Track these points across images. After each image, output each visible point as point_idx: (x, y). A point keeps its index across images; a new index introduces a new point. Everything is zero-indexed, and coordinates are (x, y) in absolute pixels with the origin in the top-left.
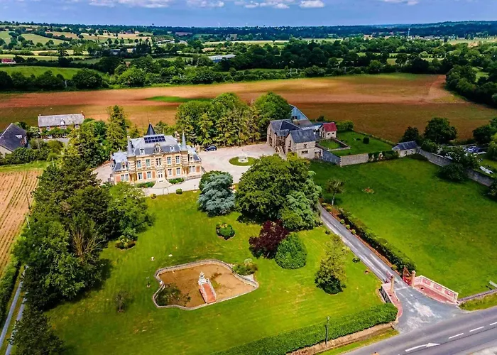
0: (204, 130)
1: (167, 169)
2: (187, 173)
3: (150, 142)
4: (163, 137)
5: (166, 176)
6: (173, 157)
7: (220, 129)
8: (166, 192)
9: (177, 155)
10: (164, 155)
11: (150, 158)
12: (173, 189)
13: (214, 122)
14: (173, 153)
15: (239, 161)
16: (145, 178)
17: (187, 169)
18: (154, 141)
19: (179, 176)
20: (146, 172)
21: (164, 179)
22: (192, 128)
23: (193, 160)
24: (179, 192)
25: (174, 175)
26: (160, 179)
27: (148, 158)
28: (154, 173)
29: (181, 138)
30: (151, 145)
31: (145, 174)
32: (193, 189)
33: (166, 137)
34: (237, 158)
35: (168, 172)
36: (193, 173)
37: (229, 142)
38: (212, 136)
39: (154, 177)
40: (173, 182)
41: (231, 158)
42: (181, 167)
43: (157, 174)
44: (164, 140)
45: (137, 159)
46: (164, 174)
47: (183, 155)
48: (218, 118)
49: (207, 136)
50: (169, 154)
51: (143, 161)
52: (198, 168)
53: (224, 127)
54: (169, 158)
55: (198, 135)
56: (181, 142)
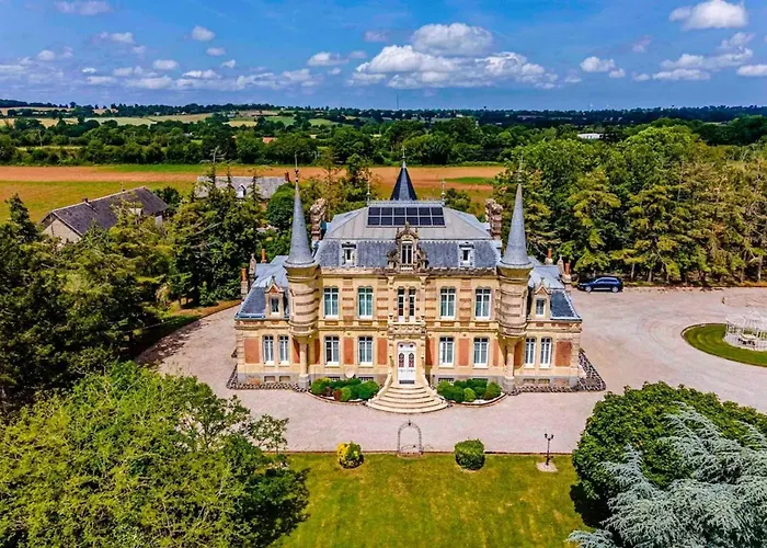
0: (586, 222)
1: (436, 336)
2: (517, 364)
3: (387, 222)
4: (438, 211)
5: (429, 362)
6: (464, 292)
7: (644, 221)
8: (409, 442)
9: (484, 283)
10: (432, 276)
11: (374, 283)
12: (449, 428)
13: (624, 199)
14: (468, 275)
15: (731, 339)
16: (349, 360)
17: (516, 348)
18: (399, 222)
19: (483, 369)
20: (355, 335)
21: (416, 373)
22: (545, 210)
23: (546, 314)
24: (472, 458)
25: (463, 362)
26: (406, 373)
27: (364, 283)
28: (383, 345)
29: (507, 222)
30: (387, 234)
31: (348, 343)
32: (540, 447)
33: (448, 214)
34: (721, 330)
35: (439, 349)
36: (539, 366)
37: (672, 268)
38: (612, 244)
39: (382, 358)
40: (457, 393)
41: (688, 323)
42: (493, 337)
43: (393, 351)
44: (440, 222)
45: (327, 283)
46: (419, 352)
47: (510, 288)
48: (635, 189)
49: (595, 239)
50: (449, 274)
51: (347, 294)
52: (565, 349)
53: (654, 216)
54: (447, 293)
55: (565, 236)
56: (505, 236)
